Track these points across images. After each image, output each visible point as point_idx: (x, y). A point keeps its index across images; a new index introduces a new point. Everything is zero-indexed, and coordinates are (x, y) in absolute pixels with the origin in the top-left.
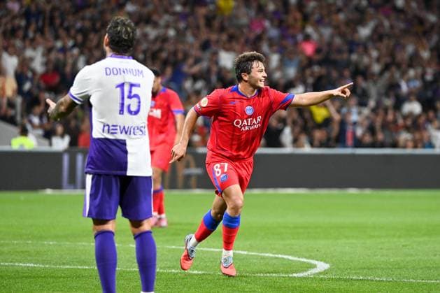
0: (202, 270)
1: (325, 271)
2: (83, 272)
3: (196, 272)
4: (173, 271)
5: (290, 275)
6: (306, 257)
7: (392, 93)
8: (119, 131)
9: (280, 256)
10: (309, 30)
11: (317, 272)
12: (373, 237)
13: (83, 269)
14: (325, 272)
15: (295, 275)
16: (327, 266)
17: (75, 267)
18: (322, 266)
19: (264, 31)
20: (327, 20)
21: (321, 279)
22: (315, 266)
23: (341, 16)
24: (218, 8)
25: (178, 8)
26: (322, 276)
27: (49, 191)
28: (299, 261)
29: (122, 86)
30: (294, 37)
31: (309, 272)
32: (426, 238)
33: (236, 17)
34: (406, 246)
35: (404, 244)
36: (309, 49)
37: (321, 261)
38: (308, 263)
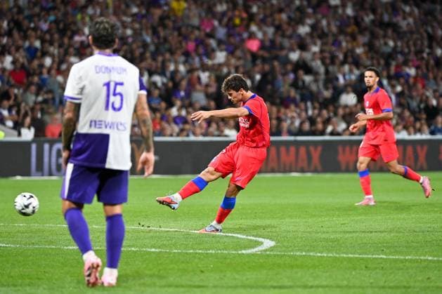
0: (159, 247)
1: (271, 247)
2: (50, 251)
3: (153, 250)
4: (133, 249)
5: (240, 252)
6: (253, 236)
7: (330, 86)
8: (103, 126)
9: (230, 234)
10: (254, 28)
11: (264, 248)
12: (315, 216)
13: (51, 248)
14: (272, 249)
15: (244, 252)
16: (272, 243)
17: (44, 246)
18: (268, 244)
19: (214, 29)
20: (269, 20)
21: (268, 255)
22: (262, 243)
23: (284, 16)
24: (172, 10)
25: (135, 10)
26: (268, 253)
27: (19, 178)
28: (248, 239)
29: (108, 85)
30: (240, 35)
31: (256, 249)
32: (363, 217)
33: (188, 17)
34: (345, 224)
35: (342, 222)
36: (254, 45)
37: (268, 238)
38: (256, 241)
